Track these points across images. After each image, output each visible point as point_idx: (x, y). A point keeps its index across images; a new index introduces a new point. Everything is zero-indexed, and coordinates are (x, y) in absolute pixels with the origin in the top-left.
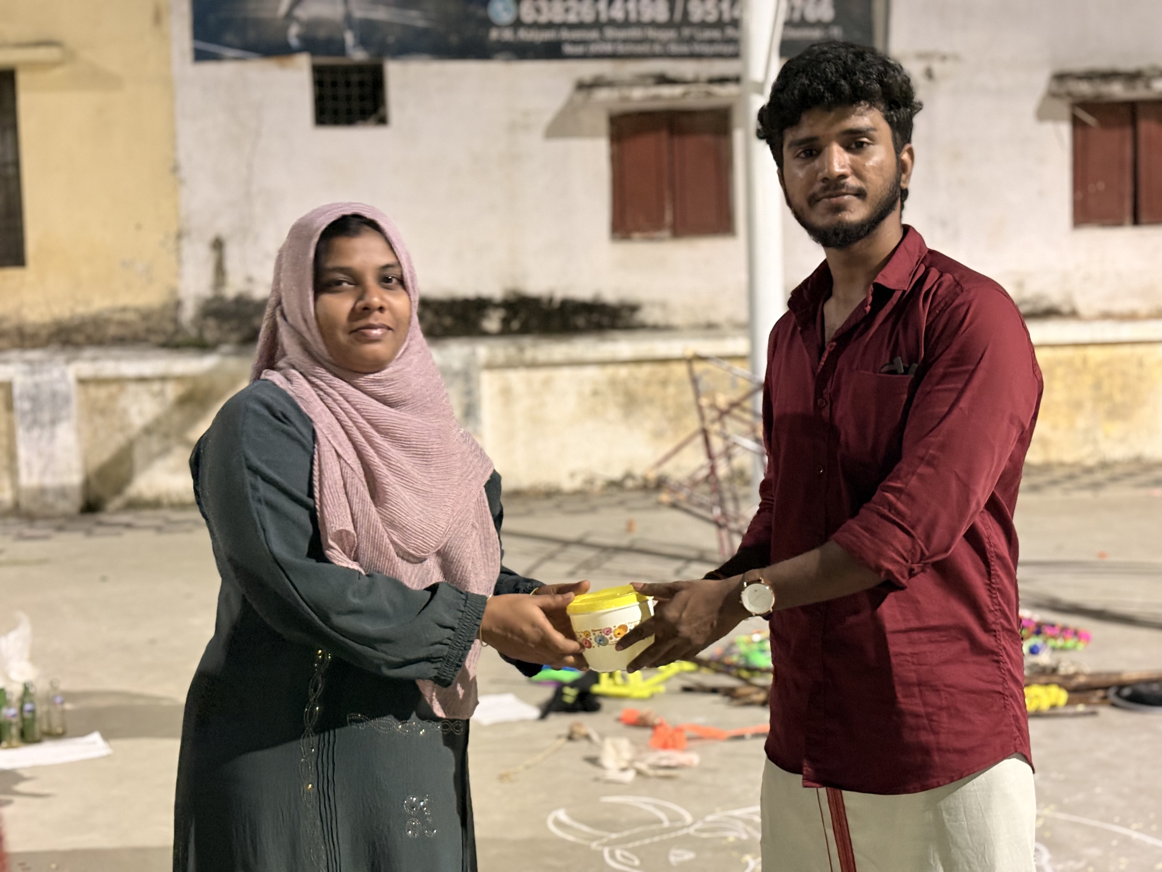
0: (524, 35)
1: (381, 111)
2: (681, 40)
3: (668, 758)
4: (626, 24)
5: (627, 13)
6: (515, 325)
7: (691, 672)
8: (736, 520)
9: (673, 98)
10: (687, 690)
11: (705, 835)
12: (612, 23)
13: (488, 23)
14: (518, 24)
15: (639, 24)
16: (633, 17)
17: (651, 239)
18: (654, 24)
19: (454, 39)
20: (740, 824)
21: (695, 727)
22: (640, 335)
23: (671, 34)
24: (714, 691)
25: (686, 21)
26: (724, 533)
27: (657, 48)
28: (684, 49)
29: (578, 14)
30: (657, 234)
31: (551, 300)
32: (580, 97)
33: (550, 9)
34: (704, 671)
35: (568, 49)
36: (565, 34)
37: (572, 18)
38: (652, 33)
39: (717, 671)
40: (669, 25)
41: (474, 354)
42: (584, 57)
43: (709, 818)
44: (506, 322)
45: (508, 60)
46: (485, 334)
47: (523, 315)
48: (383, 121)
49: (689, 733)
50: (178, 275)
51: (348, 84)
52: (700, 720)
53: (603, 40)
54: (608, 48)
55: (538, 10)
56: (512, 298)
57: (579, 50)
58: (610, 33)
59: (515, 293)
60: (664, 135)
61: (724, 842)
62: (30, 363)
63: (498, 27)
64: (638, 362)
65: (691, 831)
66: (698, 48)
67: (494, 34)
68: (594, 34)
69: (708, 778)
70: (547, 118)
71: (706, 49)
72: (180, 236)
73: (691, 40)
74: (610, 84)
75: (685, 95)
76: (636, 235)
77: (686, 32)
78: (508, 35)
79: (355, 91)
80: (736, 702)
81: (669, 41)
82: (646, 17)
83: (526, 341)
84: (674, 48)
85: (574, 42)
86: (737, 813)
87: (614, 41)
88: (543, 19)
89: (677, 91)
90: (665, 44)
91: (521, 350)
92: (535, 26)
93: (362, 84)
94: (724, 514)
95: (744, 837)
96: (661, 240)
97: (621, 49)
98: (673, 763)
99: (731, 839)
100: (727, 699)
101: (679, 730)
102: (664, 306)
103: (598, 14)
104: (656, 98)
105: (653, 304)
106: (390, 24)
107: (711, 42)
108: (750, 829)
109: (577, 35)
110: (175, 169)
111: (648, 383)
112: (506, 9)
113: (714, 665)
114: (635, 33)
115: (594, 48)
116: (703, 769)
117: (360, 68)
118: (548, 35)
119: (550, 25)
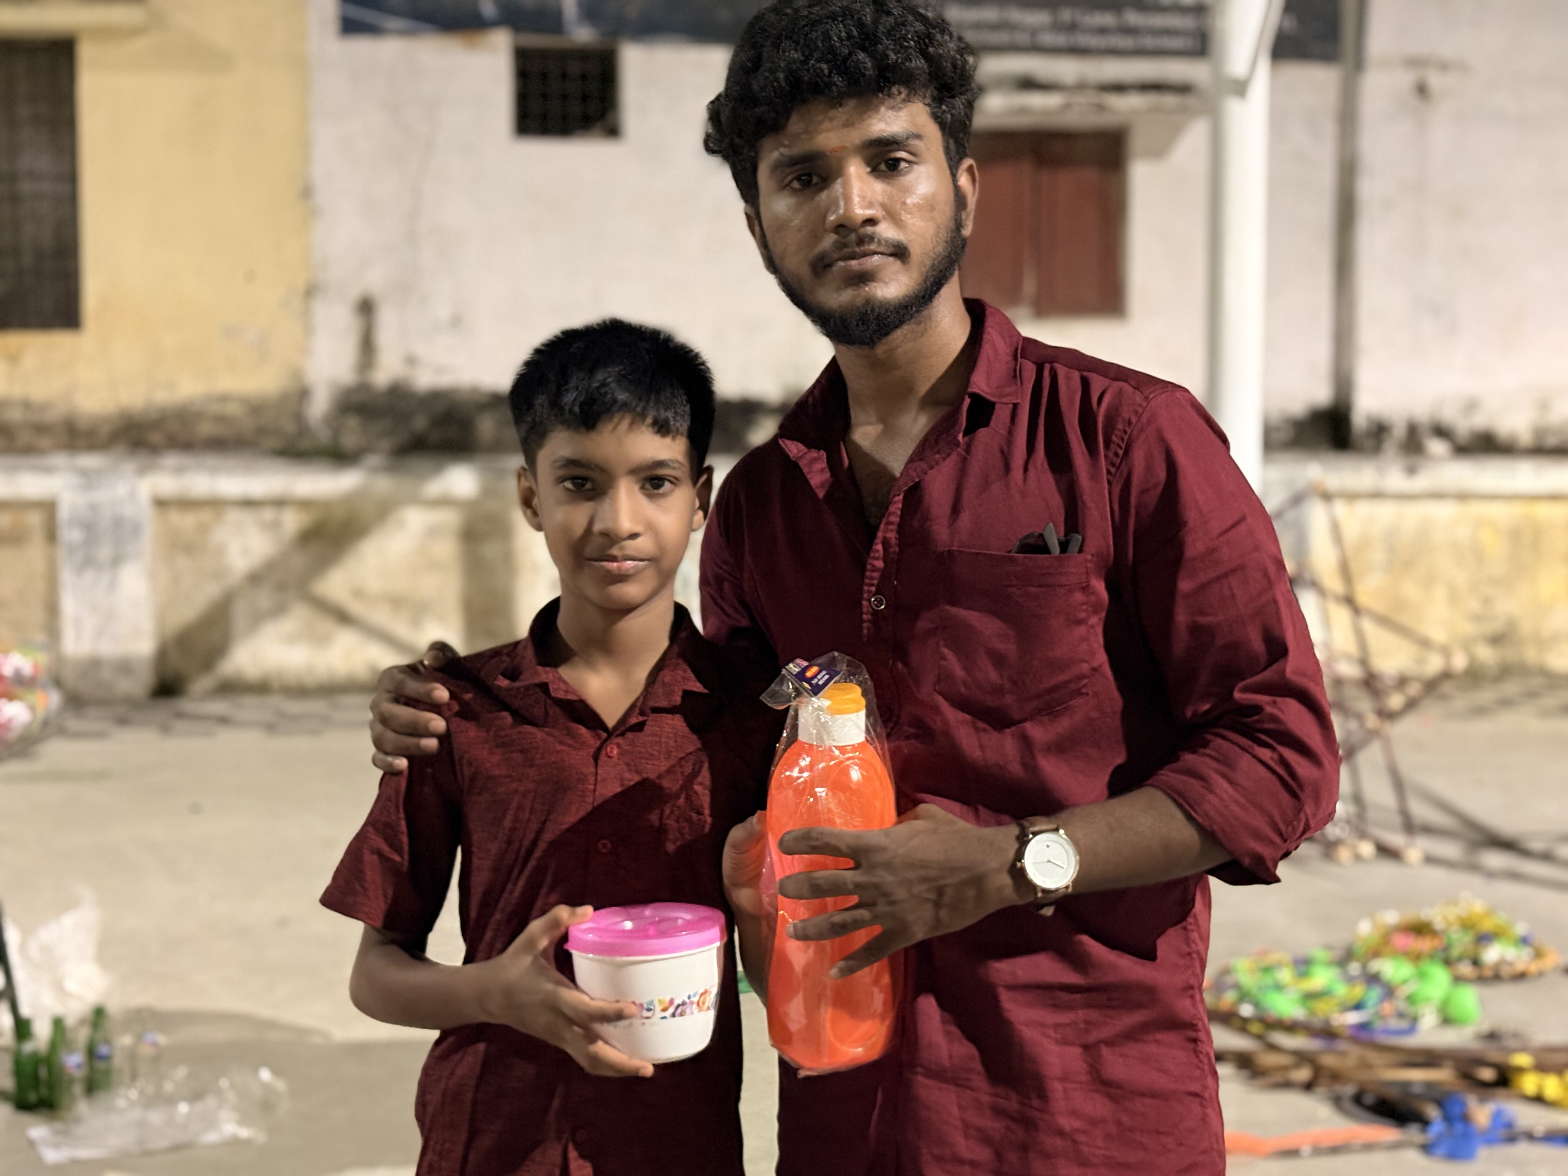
1: (611, 117)
2: (1057, 27)
9: (1046, 112)
23: (1042, 17)
27: (1023, 38)
28: (1060, 40)
38: (1015, 15)
48: (613, 131)
50: (306, 350)
51: (564, 76)
60: (1027, 166)
62: (84, 472)
66: (1081, 39)
71: (1093, 41)
72: (311, 292)
73: (1072, 28)
75: (1065, 106)
77: (1066, 15)
79: (574, 88)
81: (1040, 28)
84: (1047, 38)
89: (1052, 100)
90: (1034, 32)
93: (584, 77)
104: (1023, 111)
107: (1102, 31)
110: (307, 193)
114: (989, 14)
117: (582, 54)
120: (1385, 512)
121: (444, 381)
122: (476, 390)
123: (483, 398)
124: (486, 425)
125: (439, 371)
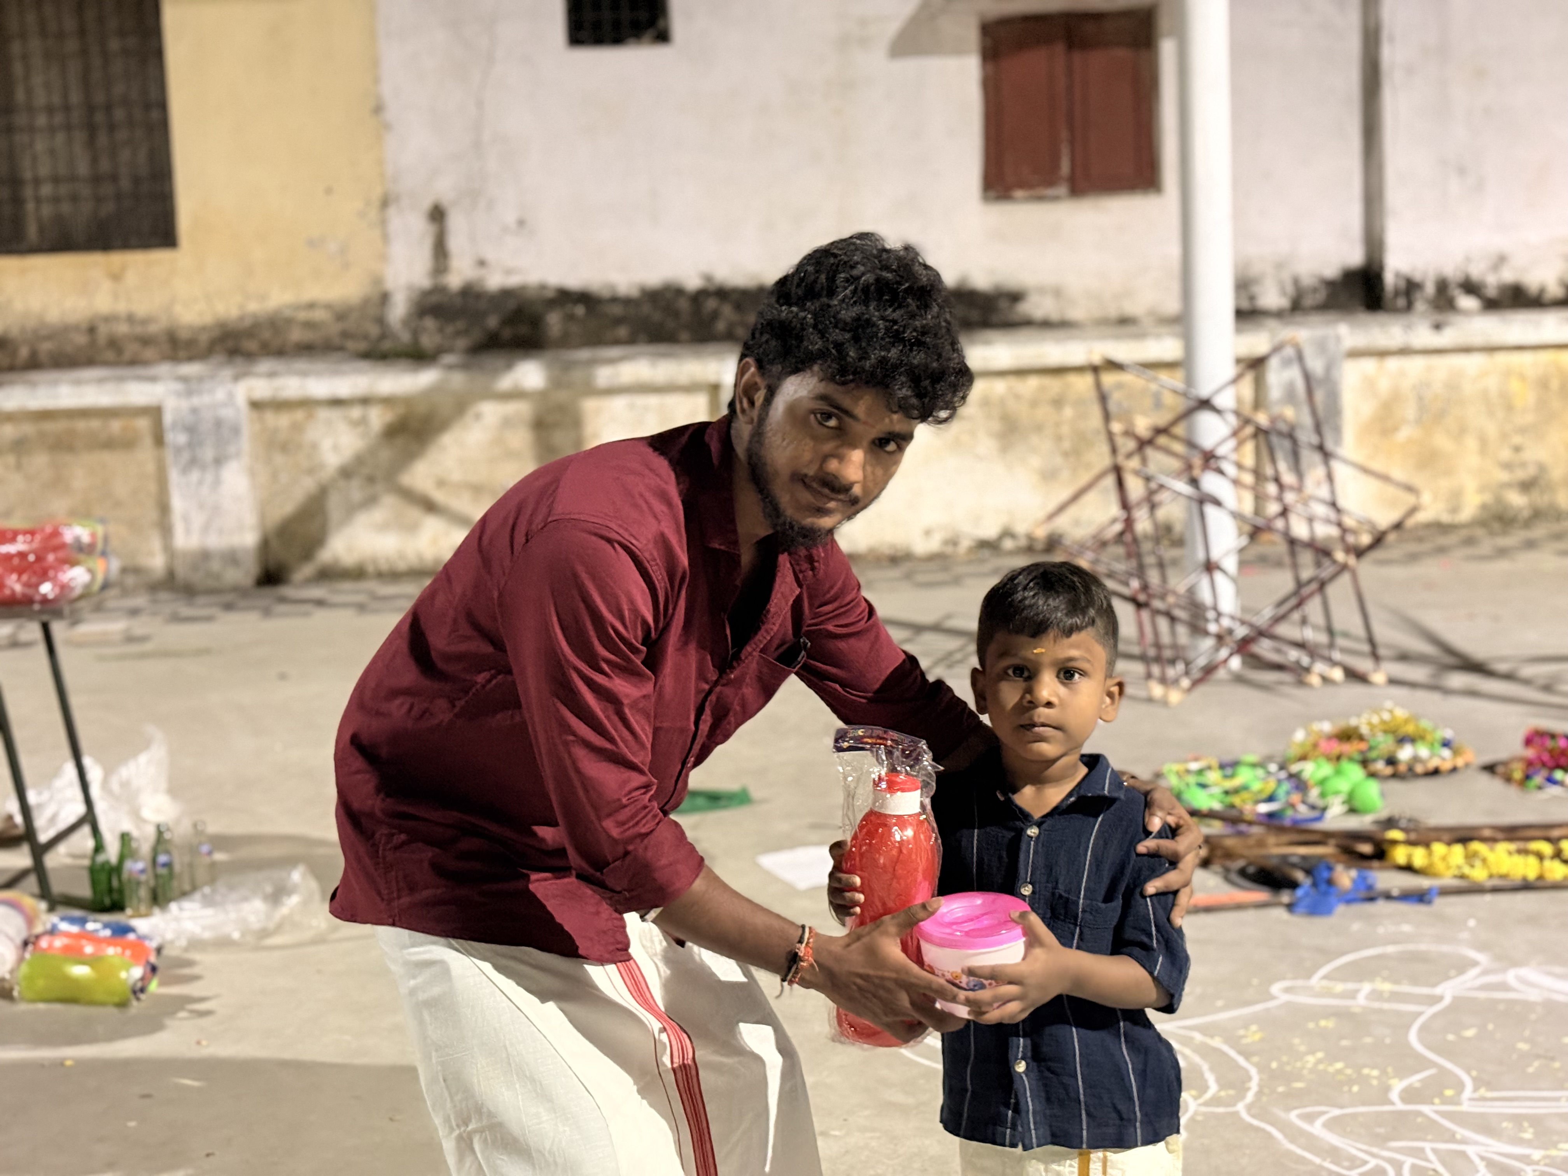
1: (661, 23)
8: (1163, 597)
17: (1040, 199)
22: (1024, 334)
26: (1145, 615)
30: (1050, 192)
48: (663, 37)
50: (384, 258)
60: (1059, 49)
62: (185, 379)
64: (1021, 373)
70: (892, 28)
72: (385, 203)
76: (1019, 193)
94: (1145, 587)
96: (1056, 199)
102: (1058, 293)
105: (1042, 290)
110: (378, 109)
111: (1034, 404)
120: (1415, 365)
121: (513, 281)
122: (543, 287)
123: (550, 294)
124: (554, 321)
125: (509, 272)
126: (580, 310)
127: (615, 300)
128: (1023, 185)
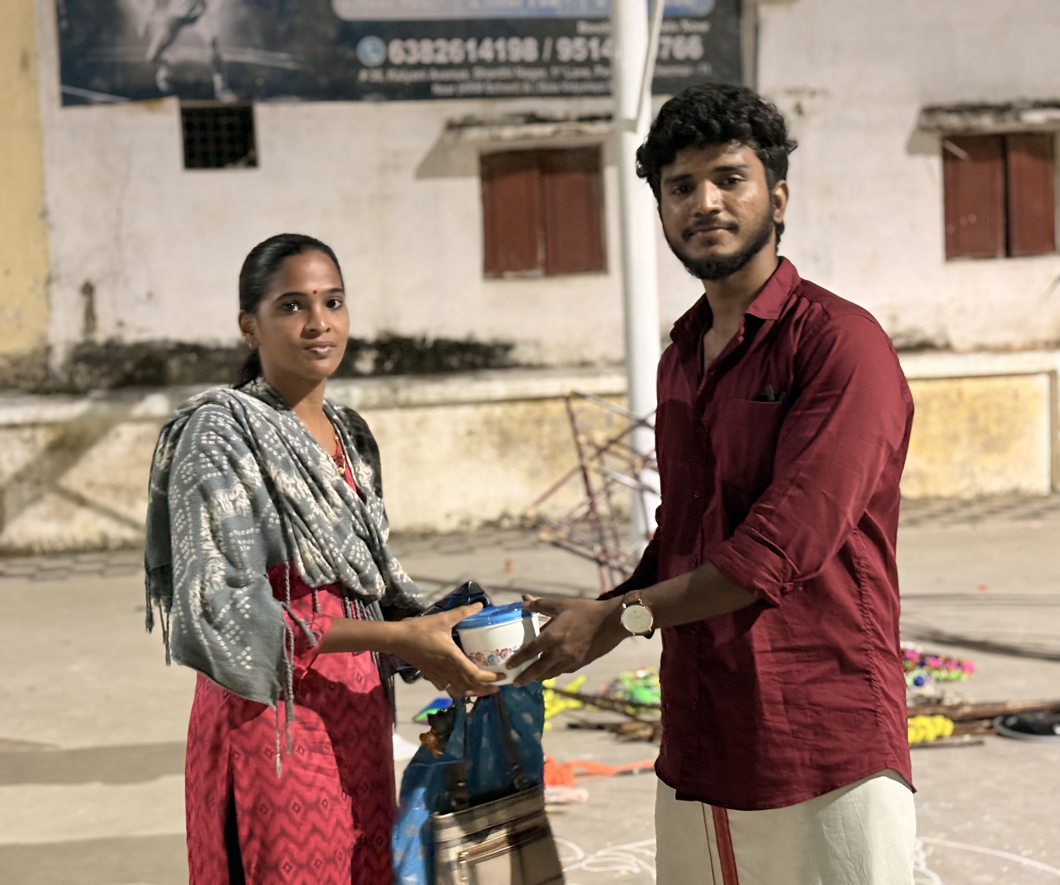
0: (394, 76)
1: (251, 153)
2: (550, 79)
3: (557, 794)
4: (495, 64)
5: (496, 52)
6: (388, 365)
7: (576, 709)
8: (617, 557)
9: (543, 137)
10: (573, 727)
11: (596, 870)
12: (481, 63)
13: (357, 65)
14: (387, 65)
15: (509, 64)
16: (502, 56)
17: (524, 278)
18: (523, 64)
19: (323, 81)
20: (632, 858)
21: (583, 764)
22: (514, 373)
23: (539, 73)
24: (600, 727)
25: (555, 60)
26: (605, 570)
27: (527, 88)
28: (554, 88)
29: (447, 54)
30: (530, 273)
31: (424, 340)
32: (450, 137)
33: (419, 50)
34: (589, 707)
35: (437, 89)
36: (434, 75)
37: (441, 58)
38: (521, 73)
39: (603, 708)
40: (538, 64)
41: (348, 395)
42: (454, 97)
43: (600, 853)
44: (379, 362)
45: (378, 100)
46: (358, 375)
47: (395, 356)
48: (253, 163)
49: (576, 770)
50: (48, 321)
51: (217, 127)
52: (587, 757)
53: (472, 80)
54: (477, 88)
55: (407, 51)
56: (385, 338)
57: (449, 90)
58: (479, 73)
59: (388, 333)
60: (535, 173)
61: (616, 876)
63: (368, 68)
64: (513, 400)
65: (583, 865)
66: (567, 87)
67: (363, 76)
68: (463, 75)
69: (598, 814)
70: (418, 158)
71: (575, 87)
72: (49, 281)
73: (560, 79)
74: (480, 124)
75: (555, 133)
76: (509, 274)
77: (555, 71)
78: (377, 76)
79: (225, 134)
80: (622, 738)
81: (538, 81)
82: (515, 56)
83: (400, 381)
84: (544, 87)
85: (444, 83)
86: (628, 847)
87: (483, 81)
88: (412, 60)
89: (547, 129)
90: (534, 83)
91: (395, 390)
92: (404, 66)
93: (231, 127)
94: (604, 551)
95: (636, 870)
96: (535, 278)
97: (491, 88)
98: (561, 799)
99: (623, 873)
100: (613, 735)
101: (567, 766)
102: (537, 344)
103: (467, 54)
104: (527, 137)
105: (526, 342)
106: (258, 67)
107: (581, 80)
108: (641, 862)
109: (447, 75)
110: (44, 214)
111: (523, 422)
112: (374, 51)
113: (599, 702)
114: (504, 73)
115: (463, 89)
116: (593, 805)
117: (229, 111)
118: (417, 76)
119: (419, 66)
121: (144, 337)
122: (166, 341)
123: (171, 347)
124: (174, 365)
125: (140, 330)
126: (193, 357)
127: (219, 350)
128: (512, 268)
